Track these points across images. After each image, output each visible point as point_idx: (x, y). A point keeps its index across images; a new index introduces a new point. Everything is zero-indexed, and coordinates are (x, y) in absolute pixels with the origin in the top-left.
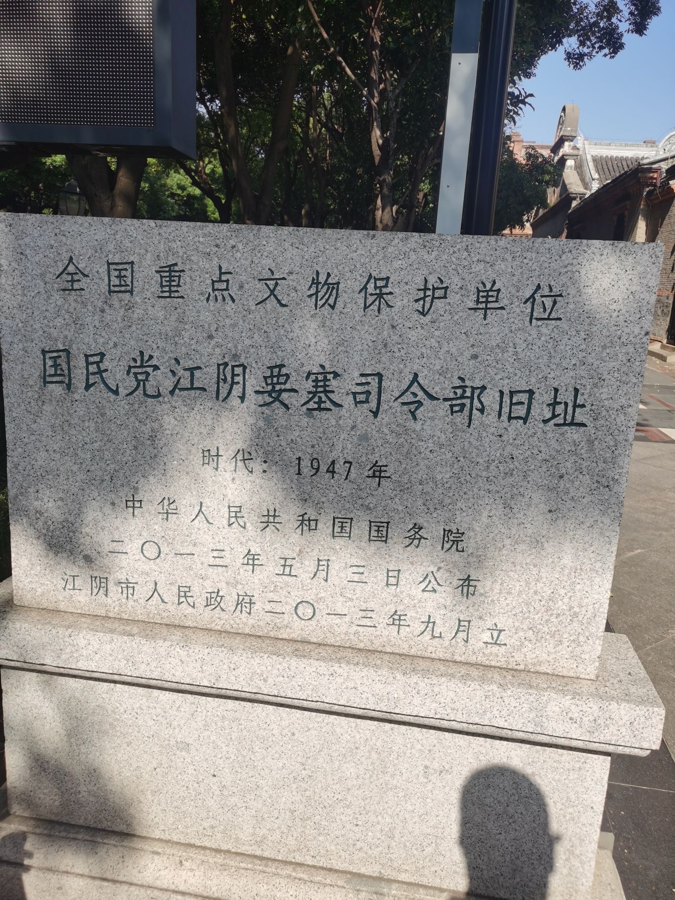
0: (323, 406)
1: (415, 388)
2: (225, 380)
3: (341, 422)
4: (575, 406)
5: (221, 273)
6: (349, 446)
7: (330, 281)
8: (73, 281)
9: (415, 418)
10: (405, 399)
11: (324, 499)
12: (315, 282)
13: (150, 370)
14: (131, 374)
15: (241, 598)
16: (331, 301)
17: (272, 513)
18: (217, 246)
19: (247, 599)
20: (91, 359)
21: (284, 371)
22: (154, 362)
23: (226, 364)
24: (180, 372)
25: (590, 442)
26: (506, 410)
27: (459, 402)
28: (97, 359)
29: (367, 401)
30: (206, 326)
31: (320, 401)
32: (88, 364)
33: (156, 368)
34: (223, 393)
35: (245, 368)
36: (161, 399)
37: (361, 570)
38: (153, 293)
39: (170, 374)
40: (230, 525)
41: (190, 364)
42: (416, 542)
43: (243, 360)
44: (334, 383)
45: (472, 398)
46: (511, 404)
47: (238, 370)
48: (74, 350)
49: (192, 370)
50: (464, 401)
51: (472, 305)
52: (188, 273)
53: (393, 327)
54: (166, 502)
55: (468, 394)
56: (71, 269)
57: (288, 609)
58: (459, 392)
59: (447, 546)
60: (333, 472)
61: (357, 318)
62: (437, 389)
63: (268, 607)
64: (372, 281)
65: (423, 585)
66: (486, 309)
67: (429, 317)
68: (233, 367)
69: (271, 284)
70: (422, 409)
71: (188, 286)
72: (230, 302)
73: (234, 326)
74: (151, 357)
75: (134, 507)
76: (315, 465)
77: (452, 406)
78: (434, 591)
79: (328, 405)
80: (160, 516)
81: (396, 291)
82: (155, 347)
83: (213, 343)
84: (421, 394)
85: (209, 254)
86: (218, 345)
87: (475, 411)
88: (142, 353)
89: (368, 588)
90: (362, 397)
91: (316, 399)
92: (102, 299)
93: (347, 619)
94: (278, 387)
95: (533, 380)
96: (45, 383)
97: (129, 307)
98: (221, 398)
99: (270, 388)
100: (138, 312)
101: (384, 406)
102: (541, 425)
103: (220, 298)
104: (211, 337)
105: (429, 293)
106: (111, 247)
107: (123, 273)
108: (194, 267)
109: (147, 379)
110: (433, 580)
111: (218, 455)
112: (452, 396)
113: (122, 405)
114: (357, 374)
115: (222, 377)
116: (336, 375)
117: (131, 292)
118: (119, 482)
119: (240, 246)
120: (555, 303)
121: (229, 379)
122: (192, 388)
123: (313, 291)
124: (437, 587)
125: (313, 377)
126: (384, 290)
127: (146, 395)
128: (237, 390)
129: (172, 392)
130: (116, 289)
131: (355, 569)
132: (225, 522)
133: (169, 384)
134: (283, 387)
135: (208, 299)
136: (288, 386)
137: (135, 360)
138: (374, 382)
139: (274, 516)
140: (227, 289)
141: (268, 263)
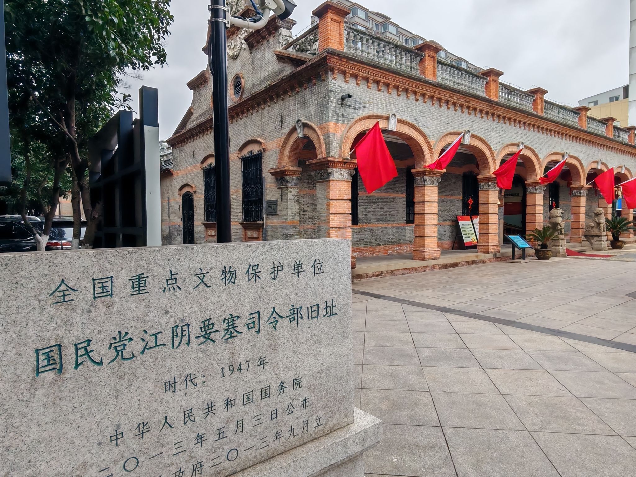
0: (233, 335)
1: (275, 315)
2: (177, 336)
3: (242, 341)
4: (333, 307)
5: (172, 275)
6: (248, 353)
7: (231, 270)
8: (64, 295)
9: (276, 329)
10: (270, 321)
11: (237, 386)
12: (224, 272)
13: (125, 342)
14: (112, 348)
15: (195, 466)
16: (233, 280)
17: (210, 406)
18: (169, 260)
19: (199, 465)
20: (79, 346)
21: (211, 322)
22: (129, 336)
23: (178, 326)
24: (148, 338)
25: (340, 320)
26: (310, 315)
27: (292, 316)
28: (85, 344)
29: (254, 327)
30: (164, 307)
31: (231, 333)
32: (77, 349)
33: (131, 339)
34: (177, 343)
35: (188, 325)
36: (134, 359)
37: (259, 417)
38: (127, 293)
39: (141, 341)
40: (185, 423)
41: (155, 331)
42: (282, 391)
43: (187, 322)
44: (237, 322)
45: (297, 314)
46: (312, 312)
47: (185, 328)
48: (65, 343)
49: (155, 335)
50: (294, 315)
51: (293, 272)
52: (150, 277)
53: (262, 288)
54: (141, 426)
55: (296, 312)
56: (63, 287)
57: (224, 458)
58: (292, 311)
59: (295, 387)
60: (241, 369)
61: (246, 287)
62: (283, 313)
63: (212, 463)
64: (251, 267)
65: (288, 411)
66: (298, 272)
67: (277, 280)
68: (182, 327)
69: (201, 276)
70: (278, 324)
71: (151, 285)
72: (178, 290)
73: (181, 303)
74: (127, 333)
75: (117, 439)
76: (231, 368)
77: (290, 319)
78: (292, 412)
79: (236, 334)
80: (137, 437)
81: (262, 270)
82: (129, 326)
83: (169, 315)
84: (277, 317)
85: (164, 265)
86: (172, 316)
87: (299, 319)
88: (120, 333)
89: (263, 426)
90: (251, 326)
91: (229, 333)
92: (89, 303)
93: (254, 448)
94: (208, 332)
95: (318, 300)
96: (38, 373)
97: (109, 306)
98: (175, 347)
99: (204, 333)
100: (116, 307)
101: (262, 327)
102: (323, 318)
103: (172, 289)
104: (167, 312)
105: (276, 269)
106: (96, 269)
107: (105, 285)
108: (155, 274)
109: (124, 348)
110: (291, 407)
111: (175, 382)
112: (290, 314)
113: (105, 370)
114: (248, 315)
115: (175, 334)
116: (238, 317)
117: (111, 295)
118: (105, 426)
119: (182, 259)
120: (321, 266)
121: (180, 334)
122: (156, 346)
123: (223, 276)
124: (294, 410)
125: (226, 321)
126: (257, 271)
127: (123, 359)
128: (185, 339)
129: (143, 352)
130: (100, 295)
131: (256, 418)
132: (182, 423)
133: (140, 347)
134: (211, 331)
135: (164, 291)
136: (214, 330)
137: (115, 338)
138: (256, 316)
139: (212, 407)
140: (176, 283)
141: (199, 265)
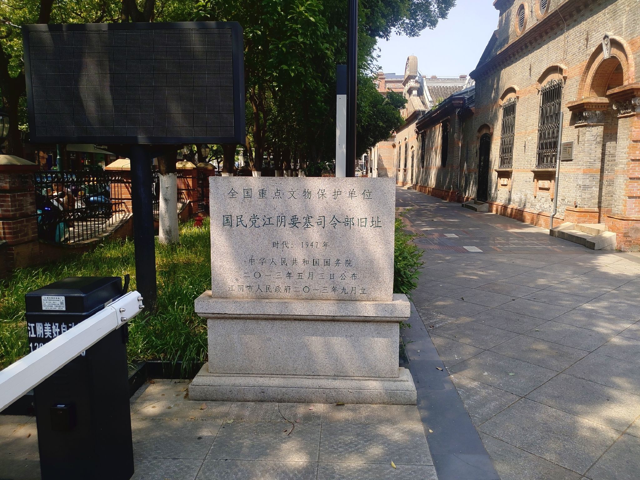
0: (308, 226)
1: (334, 220)
2: (279, 221)
3: (314, 231)
4: (378, 222)
5: (277, 191)
6: (317, 238)
7: (308, 191)
8: (233, 195)
9: (335, 228)
10: (332, 223)
11: (310, 254)
12: (305, 192)
13: (256, 219)
14: (251, 221)
15: (286, 288)
16: (309, 197)
17: (295, 260)
18: (276, 183)
19: (288, 288)
20: (238, 217)
21: (296, 217)
22: (258, 217)
24: (266, 219)
25: (383, 231)
26: (360, 224)
27: (347, 223)
28: (240, 217)
29: (321, 224)
30: (273, 206)
32: (237, 218)
33: (258, 218)
34: (279, 225)
35: (285, 217)
36: (260, 228)
37: (322, 275)
38: (257, 197)
39: (263, 220)
40: (282, 265)
41: (269, 217)
42: (338, 265)
43: (284, 215)
44: (311, 220)
45: (350, 221)
46: (361, 222)
47: (283, 218)
48: (233, 215)
49: (269, 219)
50: (348, 222)
51: (348, 196)
52: (267, 191)
53: (327, 203)
54: (262, 259)
56: (233, 191)
57: (301, 289)
58: (347, 220)
59: (347, 265)
60: (312, 246)
61: (317, 201)
62: (340, 219)
63: (295, 290)
64: (320, 190)
65: (341, 278)
66: (352, 197)
67: (337, 200)
68: (281, 217)
69: (292, 193)
70: (337, 225)
71: (268, 195)
72: (280, 199)
73: (281, 205)
75: (252, 262)
76: (307, 244)
77: (345, 224)
78: (344, 279)
79: (310, 226)
80: (260, 264)
81: (327, 193)
82: (258, 212)
83: (276, 210)
84: (336, 221)
85: (274, 186)
86: (277, 211)
87: (351, 225)
88: (254, 215)
89: (325, 280)
91: (306, 225)
92: (242, 199)
93: (319, 291)
94: (295, 222)
95: (366, 215)
96: (224, 225)
97: (250, 202)
98: (278, 226)
99: (293, 222)
100: (253, 203)
101: (326, 225)
102: (370, 227)
103: (277, 198)
104: (275, 209)
105: (336, 193)
106: (245, 185)
107: (248, 192)
108: (270, 189)
109: (255, 222)
110: (344, 276)
111: (278, 244)
112: (345, 221)
113: (248, 230)
114: (318, 217)
115: (278, 220)
116: (312, 217)
117: (251, 197)
118: (247, 254)
119: (283, 183)
120: (370, 194)
121: (280, 221)
122: (269, 224)
123: (304, 194)
124: (345, 278)
125: (305, 218)
126: (324, 193)
127: (255, 227)
128: (283, 224)
129: (263, 226)
130: (246, 197)
131: (321, 275)
132: (281, 264)
133: (263, 223)
134: (296, 222)
135: (274, 198)
136: (298, 222)
137: (252, 217)
138: (323, 218)
139: (296, 261)
140: (279, 195)
141: (291, 187)
